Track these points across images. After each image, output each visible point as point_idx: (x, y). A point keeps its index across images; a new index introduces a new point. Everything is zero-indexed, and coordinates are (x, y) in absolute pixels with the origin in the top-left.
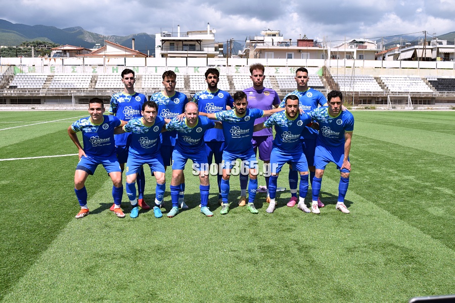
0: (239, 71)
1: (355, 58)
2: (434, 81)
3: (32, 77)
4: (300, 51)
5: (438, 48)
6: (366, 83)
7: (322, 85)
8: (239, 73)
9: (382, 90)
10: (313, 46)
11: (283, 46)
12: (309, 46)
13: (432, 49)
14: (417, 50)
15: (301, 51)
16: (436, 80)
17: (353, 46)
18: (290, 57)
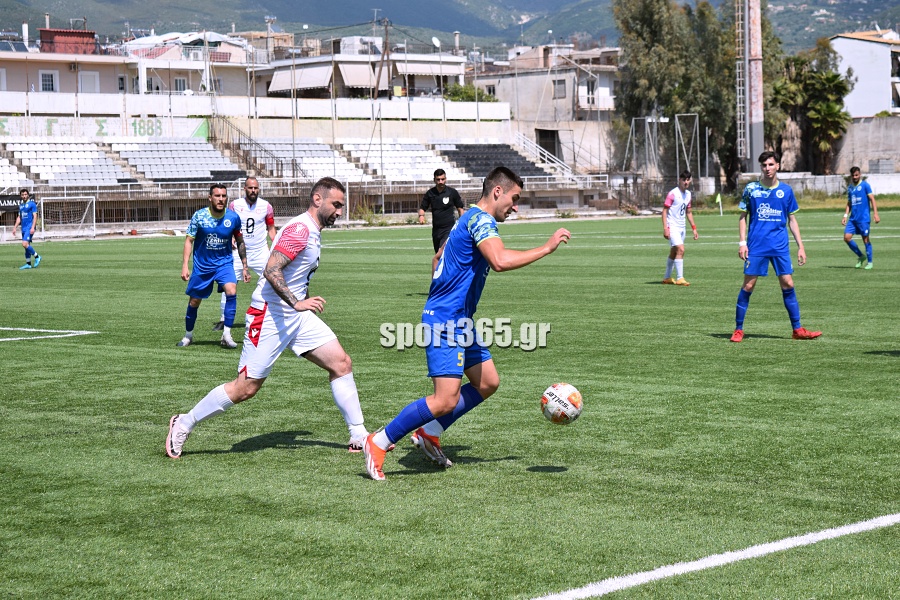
0: (6, 130)
1: (208, 89)
2: (454, 153)
4: (73, 66)
5: (394, 62)
6: (316, 160)
7: (235, 168)
8: (8, 134)
9: (368, 178)
10: (94, 53)
11: (9, 49)
12: (85, 53)
13: (374, 65)
14: (340, 66)
15: (80, 68)
16: (454, 148)
17: (200, 53)
18: (49, 86)
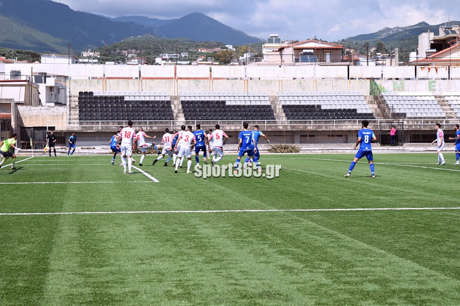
3: (400, 98)
